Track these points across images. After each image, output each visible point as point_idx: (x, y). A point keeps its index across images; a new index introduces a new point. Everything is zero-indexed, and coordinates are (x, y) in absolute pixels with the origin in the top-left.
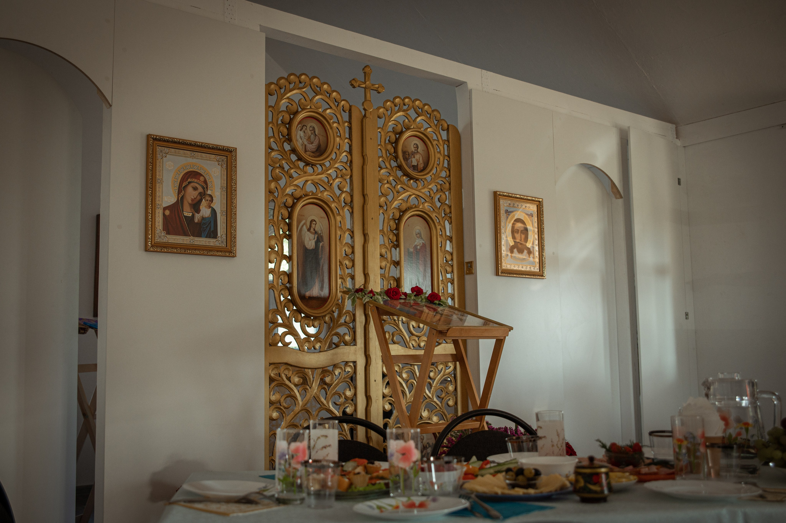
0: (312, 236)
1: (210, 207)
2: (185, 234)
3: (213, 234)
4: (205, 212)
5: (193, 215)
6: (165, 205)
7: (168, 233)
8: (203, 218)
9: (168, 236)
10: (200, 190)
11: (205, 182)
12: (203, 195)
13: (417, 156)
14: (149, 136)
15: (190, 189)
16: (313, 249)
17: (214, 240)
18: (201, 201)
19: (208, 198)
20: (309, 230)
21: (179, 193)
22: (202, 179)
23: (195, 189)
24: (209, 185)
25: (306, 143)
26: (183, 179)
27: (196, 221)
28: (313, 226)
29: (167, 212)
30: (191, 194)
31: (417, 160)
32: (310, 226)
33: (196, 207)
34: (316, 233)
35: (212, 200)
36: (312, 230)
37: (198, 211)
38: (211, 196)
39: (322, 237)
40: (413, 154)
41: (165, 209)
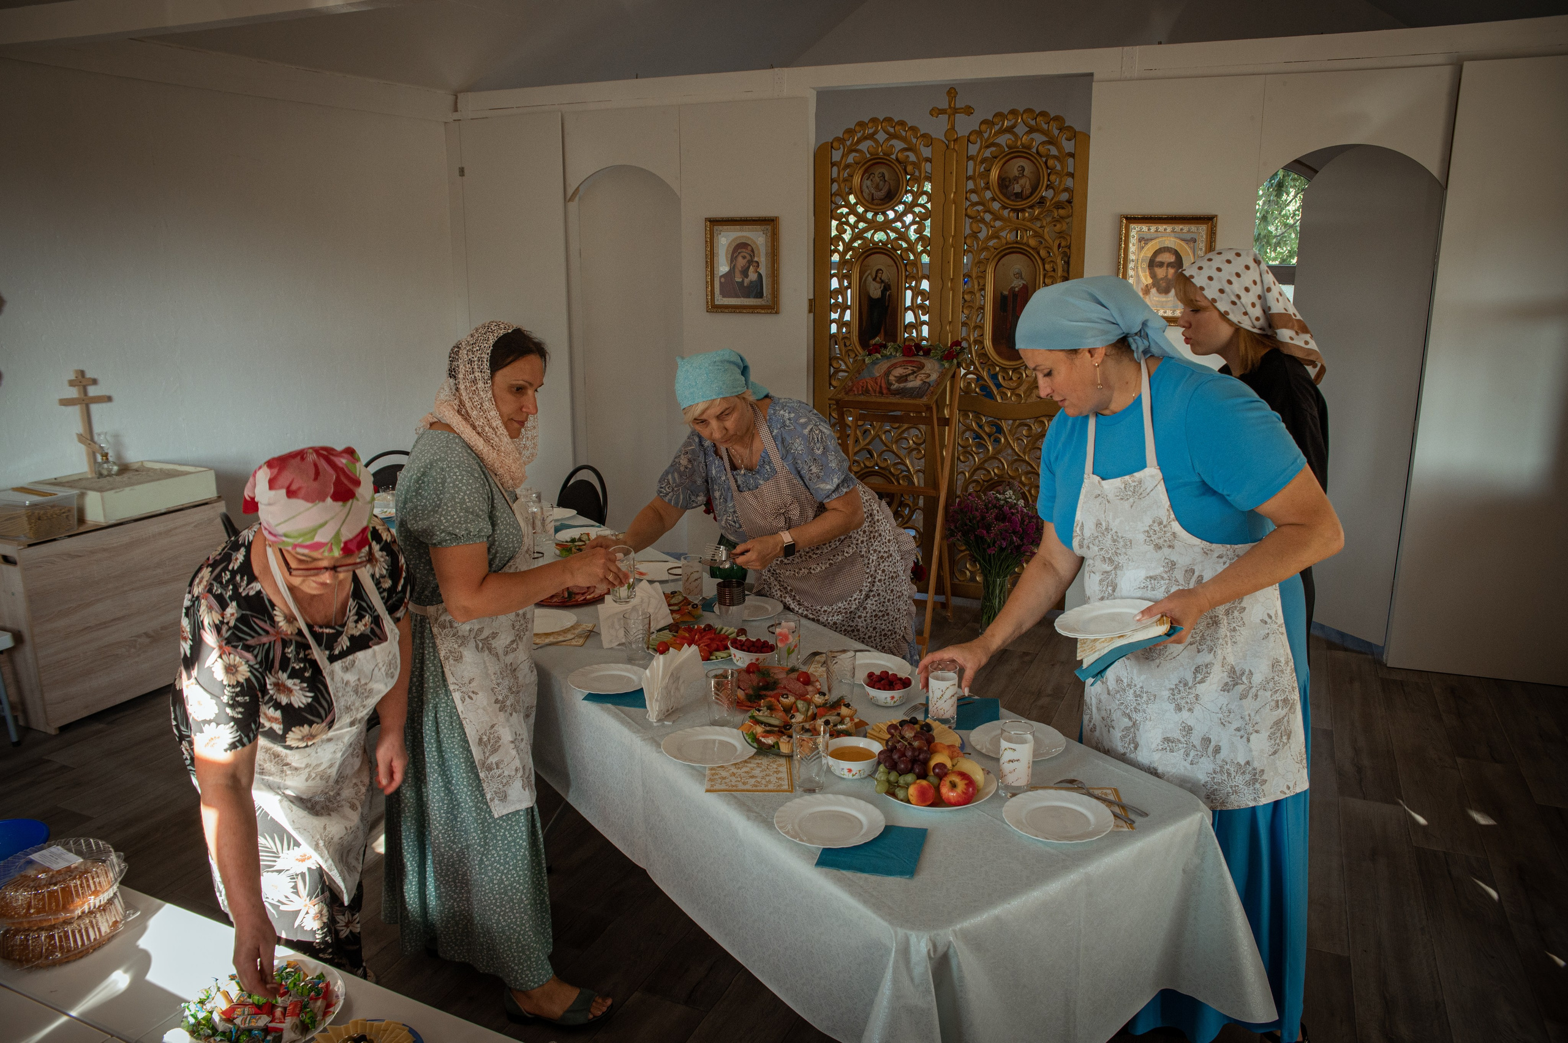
0: (877, 285)
1: (757, 272)
2: (737, 296)
3: (760, 295)
4: (753, 276)
5: (743, 280)
6: (721, 274)
7: (724, 297)
8: (751, 282)
9: (725, 299)
10: (748, 257)
11: (753, 251)
12: (750, 262)
13: (1022, 181)
14: (707, 220)
15: (740, 259)
16: (878, 299)
17: (760, 300)
18: (749, 267)
19: (755, 264)
20: (874, 280)
21: (732, 261)
22: (749, 248)
23: (744, 257)
24: (756, 252)
25: (873, 191)
26: (733, 252)
27: (745, 284)
28: (879, 275)
29: (723, 280)
30: (741, 262)
31: (1021, 186)
32: (876, 276)
33: (745, 273)
34: (882, 281)
35: (758, 266)
36: (878, 279)
37: (747, 276)
38: (757, 262)
39: (889, 285)
40: (1016, 179)
41: (721, 277)
